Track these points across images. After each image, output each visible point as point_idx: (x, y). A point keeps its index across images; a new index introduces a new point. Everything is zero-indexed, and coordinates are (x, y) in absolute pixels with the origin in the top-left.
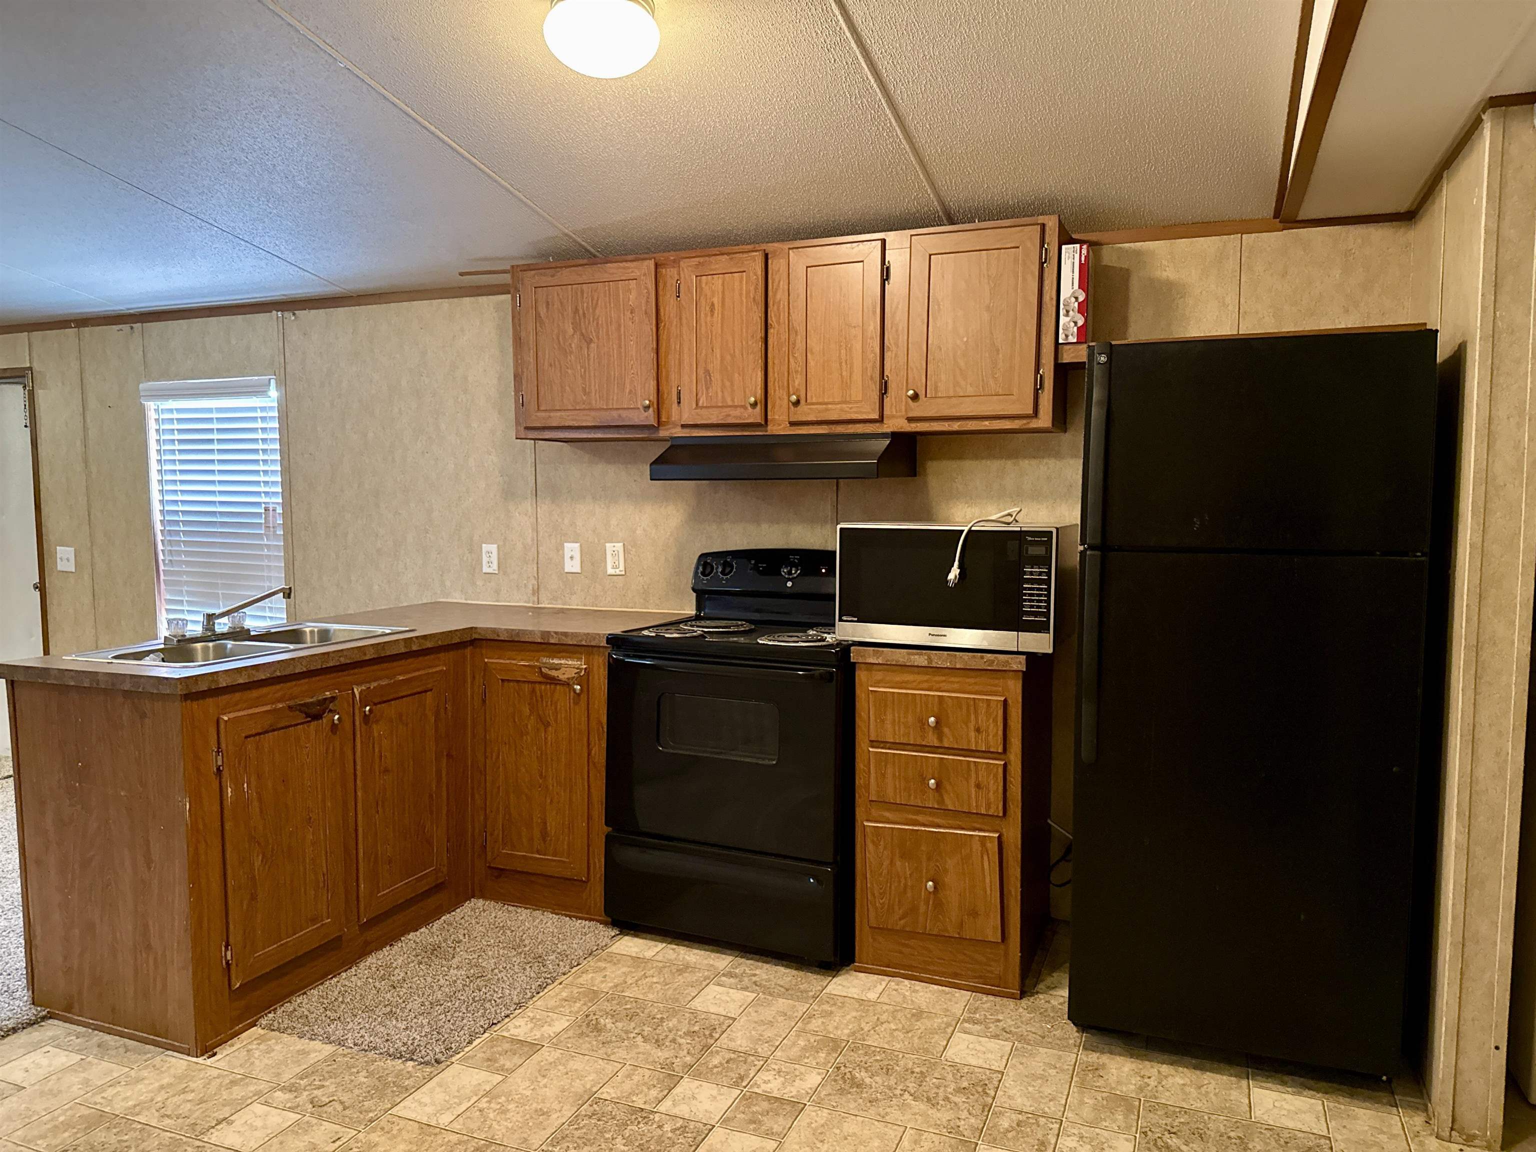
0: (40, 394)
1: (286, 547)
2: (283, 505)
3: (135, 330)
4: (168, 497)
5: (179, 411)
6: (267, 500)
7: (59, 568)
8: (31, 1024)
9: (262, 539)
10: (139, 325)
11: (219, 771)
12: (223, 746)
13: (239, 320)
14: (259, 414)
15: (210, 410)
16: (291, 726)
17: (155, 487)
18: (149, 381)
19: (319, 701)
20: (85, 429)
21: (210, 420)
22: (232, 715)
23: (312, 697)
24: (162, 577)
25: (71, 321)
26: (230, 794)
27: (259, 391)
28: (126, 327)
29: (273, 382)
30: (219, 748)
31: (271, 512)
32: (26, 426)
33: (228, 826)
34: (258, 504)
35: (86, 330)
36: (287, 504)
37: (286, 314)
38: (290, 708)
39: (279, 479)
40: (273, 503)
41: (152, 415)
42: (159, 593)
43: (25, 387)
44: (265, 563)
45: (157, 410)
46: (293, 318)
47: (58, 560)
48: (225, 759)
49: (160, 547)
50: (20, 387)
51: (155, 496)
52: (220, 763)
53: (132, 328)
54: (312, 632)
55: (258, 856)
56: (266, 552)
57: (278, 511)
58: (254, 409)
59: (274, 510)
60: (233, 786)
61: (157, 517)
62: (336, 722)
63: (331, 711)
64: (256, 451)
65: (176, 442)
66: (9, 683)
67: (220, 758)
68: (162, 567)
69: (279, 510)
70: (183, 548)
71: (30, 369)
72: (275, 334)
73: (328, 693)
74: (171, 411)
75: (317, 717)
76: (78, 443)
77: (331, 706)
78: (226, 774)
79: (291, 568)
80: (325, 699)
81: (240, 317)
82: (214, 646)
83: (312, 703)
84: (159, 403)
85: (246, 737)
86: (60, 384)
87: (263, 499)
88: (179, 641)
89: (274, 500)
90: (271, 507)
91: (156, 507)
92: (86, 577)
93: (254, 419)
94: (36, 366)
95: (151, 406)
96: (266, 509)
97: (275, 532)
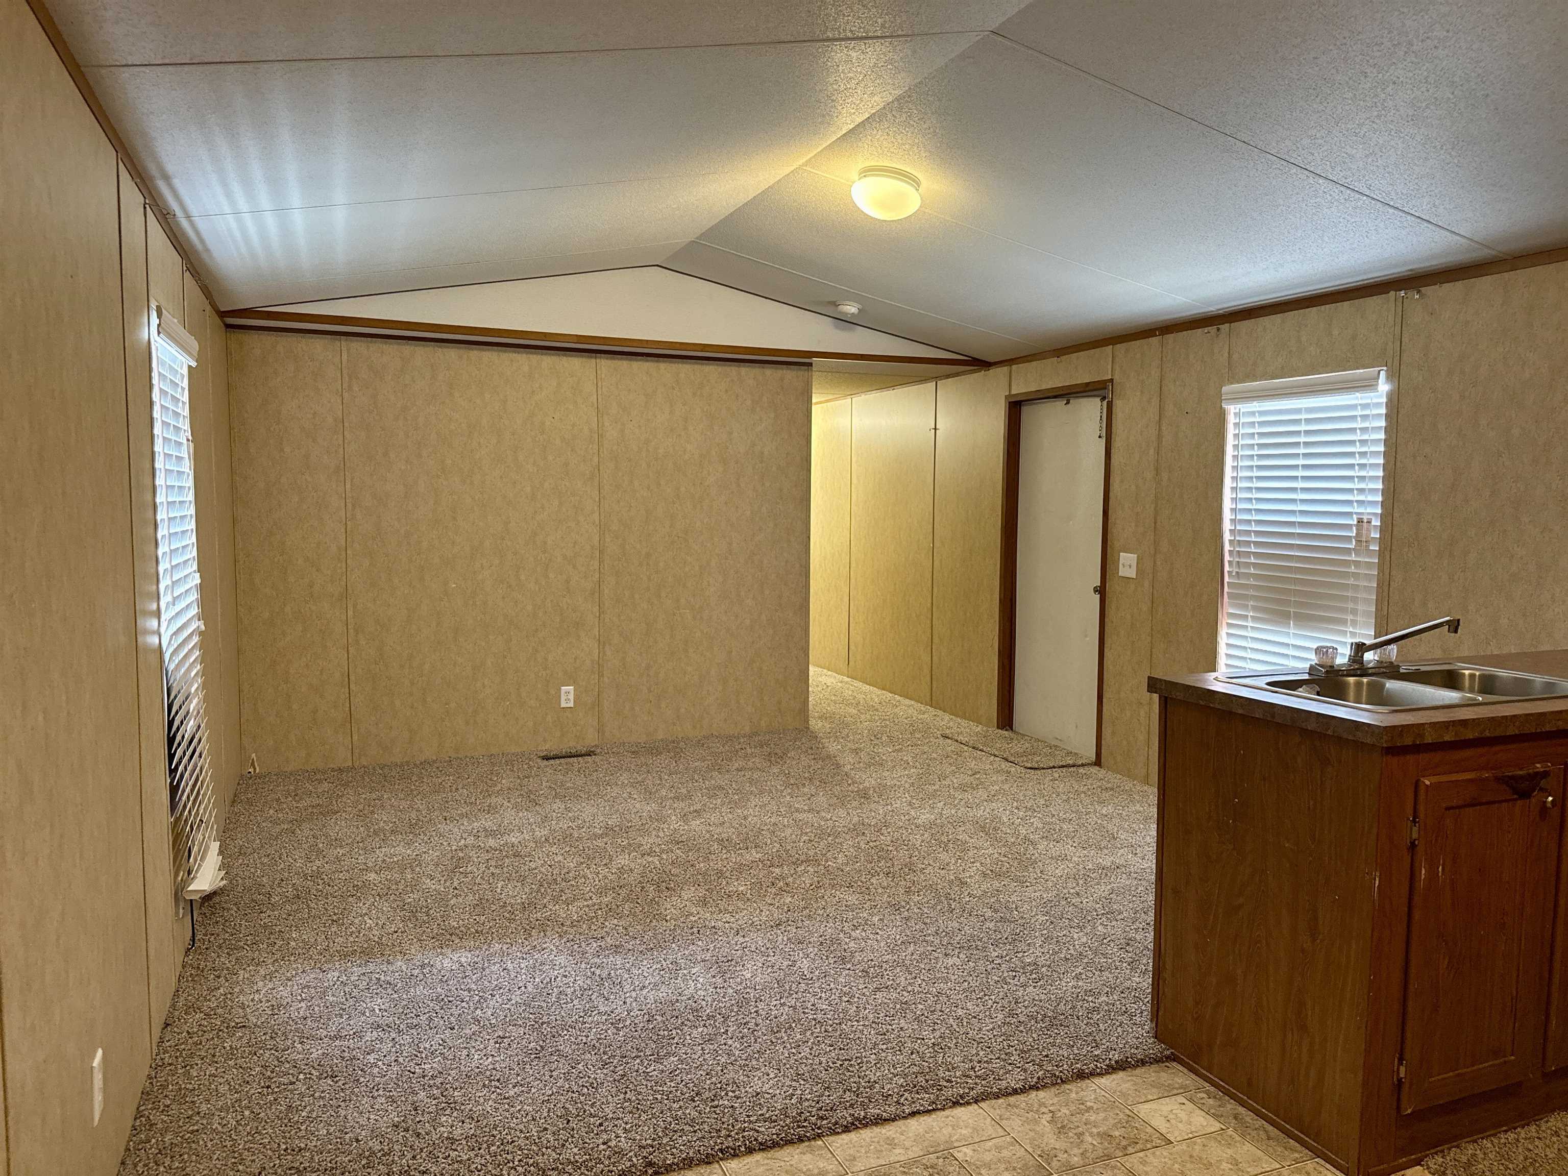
0: (1118, 404)
1: (1381, 566)
2: (1382, 517)
3: (1222, 331)
4: (1241, 506)
5: (1261, 413)
6: (1361, 510)
7: (1120, 574)
8: (1157, 1061)
9: (1350, 554)
10: (1227, 325)
11: (1413, 846)
12: (1422, 815)
13: (1345, 306)
14: (1359, 412)
15: (1298, 411)
16: (1494, 802)
17: (1227, 495)
18: (1232, 383)
19: (1529, 774)
20: (1160, 437)
21: (1297, 422)
22: (1435, 779)
23: (1521, 769)
24: (1226, 589)
25: (1156, 329)
26: (1423, 877)
27: (1369, 385)
28: (1213, 329)
29: (1383, 374)
30: (1415, 817)
31: (1365, 525)
32: (1100, 437)
33: (1417, 915)
34: (1349, 514)
35: (1170, 337)
36: (1388, 517)
37: (1410, 293)
38: (1497, 779)
39: (1380, 486)
40: (1369, 514)
41: (1231, 420)
42: (1222, 605)
43: (1103, 399)
44: (1351, 581)
45: (1237, 415)
46: (1417, 297)
47: (1121, 566)
48: (1422, 833)
49: (1227, 558)
50: (1098, 400)
51: (1227, 505)
52: (1415, 836)
53: (1218, 329)
54: (1472, 676)
55: (1444, 958)
56: (1353, 569)
57: (1373, 523)
58: (1353, 407)
59: (1369, 522)
60: (1427, 866)
61: (1227, 526)
62: (1549, 805)
63: (1541, 789)
64: (1351, 455)
65: (1256, 447)
66: (1163, 699)
67: (1415, 829)
68: (1226, 579)
69: (1376, 522)
70: (1253, 560)
71: (1112, 380)
72: (1391, 319)
73: (1538, 765)
74: (1253, 414)
75: (1525, 795)
76: (1152, 451)
77: (1543, 783)
78: (1420, 849)
79: (1386, 589)
80: (1537, 773)
81: (1346, 303)
82: (1369, 684)
83: (1521, 777)
84: (1239, 406)
85: (1448, 809)
86: (1138, 394)
87: (1356, 509)
88: (1327, 672)
89: (1370, 510)
90: (1365, 518)
91: (1227, 515)
92: (1147, 584)
93: (1353, 418)
94: (1117, 378)
95: (1231, 409)
96: (1360, 521)
97: (1367, 546)
